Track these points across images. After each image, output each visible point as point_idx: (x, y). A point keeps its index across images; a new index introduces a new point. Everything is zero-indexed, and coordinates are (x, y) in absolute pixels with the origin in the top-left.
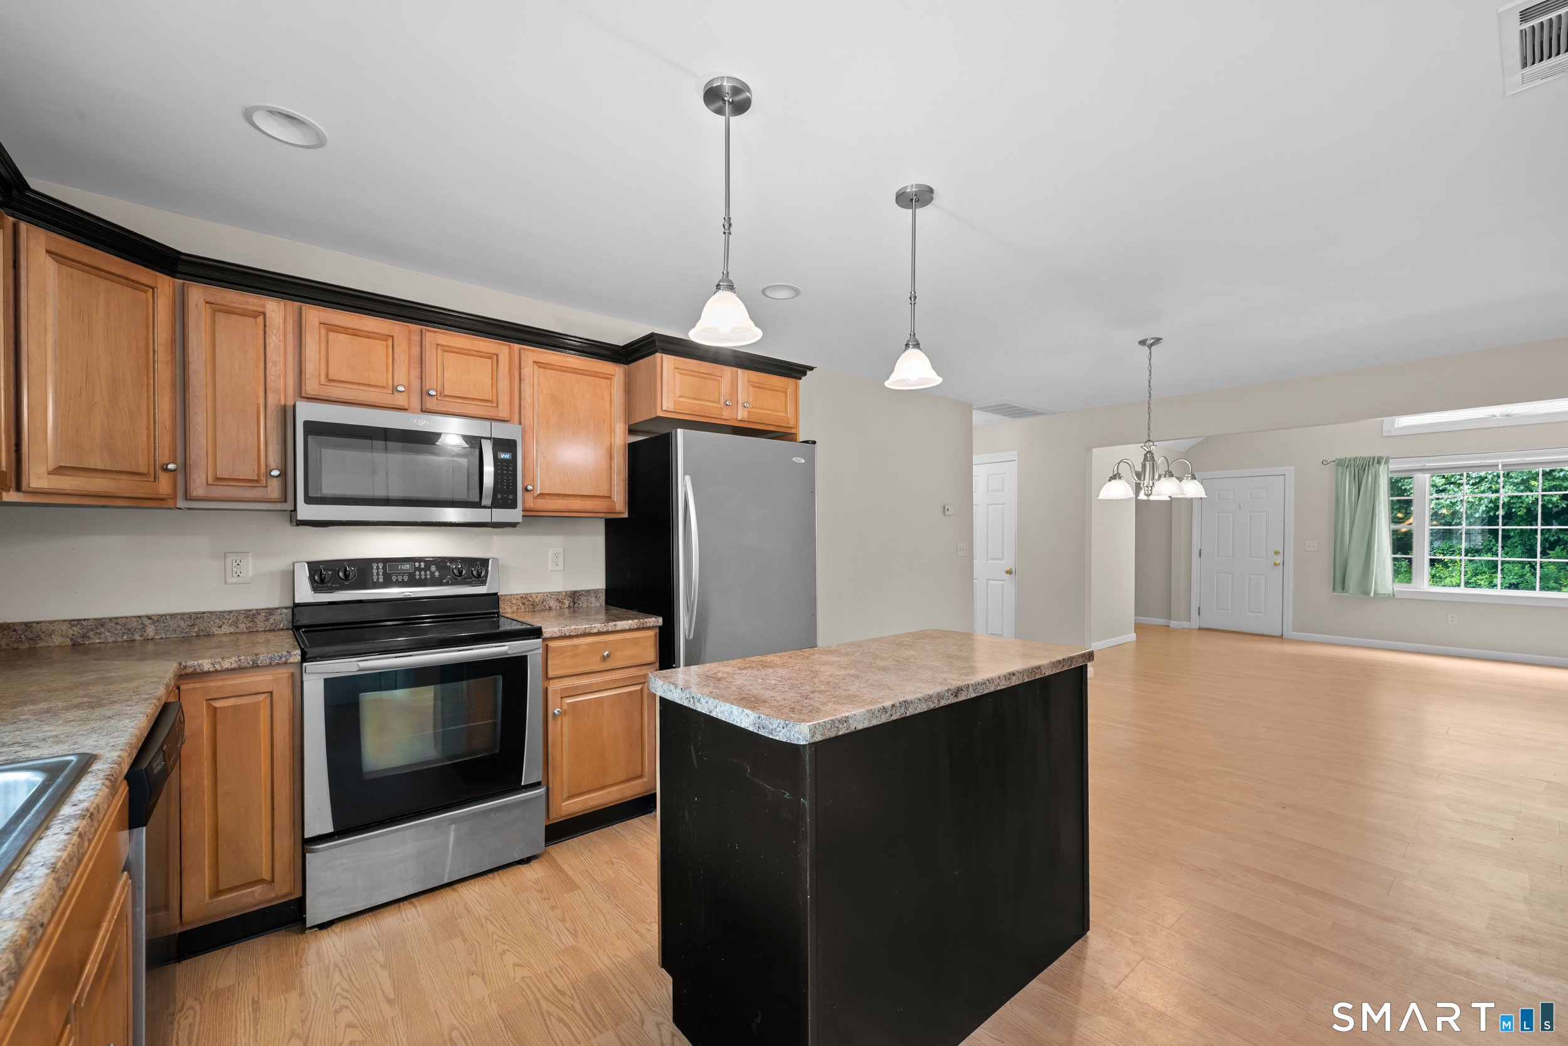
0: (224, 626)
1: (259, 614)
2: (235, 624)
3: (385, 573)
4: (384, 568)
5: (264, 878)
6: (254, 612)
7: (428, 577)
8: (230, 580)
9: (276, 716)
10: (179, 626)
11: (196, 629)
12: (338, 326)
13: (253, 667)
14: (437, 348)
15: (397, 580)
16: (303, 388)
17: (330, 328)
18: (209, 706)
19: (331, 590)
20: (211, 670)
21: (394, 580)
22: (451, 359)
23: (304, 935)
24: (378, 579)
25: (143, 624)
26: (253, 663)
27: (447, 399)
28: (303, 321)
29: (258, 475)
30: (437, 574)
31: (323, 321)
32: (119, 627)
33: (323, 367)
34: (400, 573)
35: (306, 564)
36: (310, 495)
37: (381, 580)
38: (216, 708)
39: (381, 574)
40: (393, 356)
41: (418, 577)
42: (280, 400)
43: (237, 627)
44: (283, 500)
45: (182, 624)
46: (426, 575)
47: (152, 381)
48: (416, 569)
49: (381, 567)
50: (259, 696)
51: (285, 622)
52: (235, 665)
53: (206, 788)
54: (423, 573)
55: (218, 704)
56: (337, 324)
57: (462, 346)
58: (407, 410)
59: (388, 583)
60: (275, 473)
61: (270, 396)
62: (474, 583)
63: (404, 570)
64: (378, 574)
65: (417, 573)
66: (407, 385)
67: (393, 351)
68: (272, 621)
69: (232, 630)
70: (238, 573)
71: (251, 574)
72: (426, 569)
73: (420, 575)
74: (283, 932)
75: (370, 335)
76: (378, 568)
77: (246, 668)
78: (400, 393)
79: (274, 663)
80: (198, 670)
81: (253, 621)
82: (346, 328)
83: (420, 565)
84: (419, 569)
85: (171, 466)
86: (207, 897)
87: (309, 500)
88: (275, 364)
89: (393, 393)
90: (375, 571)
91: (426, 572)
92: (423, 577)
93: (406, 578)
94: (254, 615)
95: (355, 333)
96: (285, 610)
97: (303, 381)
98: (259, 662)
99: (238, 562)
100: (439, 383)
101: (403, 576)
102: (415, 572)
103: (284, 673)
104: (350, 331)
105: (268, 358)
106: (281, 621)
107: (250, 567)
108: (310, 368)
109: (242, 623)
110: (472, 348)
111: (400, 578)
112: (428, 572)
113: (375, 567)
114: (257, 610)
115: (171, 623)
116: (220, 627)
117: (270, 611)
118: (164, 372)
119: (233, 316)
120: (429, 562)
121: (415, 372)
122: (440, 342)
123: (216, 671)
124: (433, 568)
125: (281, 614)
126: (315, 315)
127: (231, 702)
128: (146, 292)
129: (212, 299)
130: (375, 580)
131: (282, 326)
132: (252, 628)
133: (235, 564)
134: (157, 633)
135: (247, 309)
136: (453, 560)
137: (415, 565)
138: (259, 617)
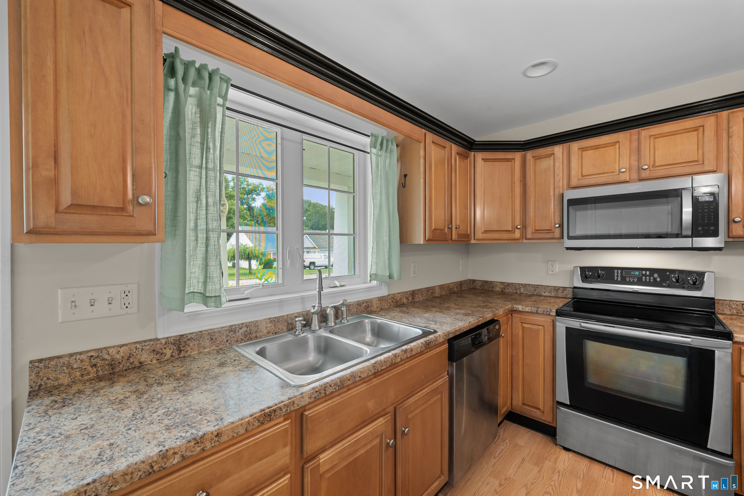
0: (546, 292)
1: (560, 289)
2: (550, 292)
3: (622, 276)
4: (622, 273)
5: (540, 408)
6: (557, 288)
7: (652, 281)
8: (550, 273)
9: (546, 337)
10: (531, 290)
11: (536, 292)
12: (587, 147)
13: (536, 313)
14: (650, 138)
15: (630, 280)
16: (570, 183)
17: (583, 149)
18: (522, 326)
19: (591, 282)
20: (522, 310)
21: (628, 281)
22: (661, 142)
23: (556, 446)
24: (617, 279)
25: (520, 287)
26: (537, 311)
27: (658, 168)
28: (571, 151)
29: (551, 227)
30: (658, 279)
31: (579, 148)
32: (513, 287)
33: (580, 170)
34: (632, 277)
35: (579, 268)
36: (570, 235)
37: (619, 279)
38: (524, 327)
39: (619, 276)
40: (619, 153)
41: (644, 280)
42: (560, 191)
43: (551, 294)
44: (561, 238)
45: (532, 289)
46: (650, 279)
47: (513, 195)
48: (643, 275)
49: (619, 272)
50: (539, 326)
51: (571, 295)
52: (530, 311)
53: (520, 359)
54: (648, 278)
55: (525, 325)
56: (587, 146)
57: (670, 131)
58: (628, 181)
59: (624, 281)
60: (557, 226)
61: (556, 190)
62: (690, 288)
63: (635, 275)
64: (618, 276)
65: (644, 278)
66: (628, 167)
67: (619, 150)
68: (565, 293)
69: (549, 294)
70: (552, 270)
71: (557, 270)
72: (650, 276)
73: (646, 279)
74: (550, 438)
75: (605, 146)
76: (618, 273)
77: (534, 313)
78: (623, 173)
79: (544, 313)
80: (518, 310)
81: (557, 292)
82: (592, 147)
83: (646, 273)
84: (645, 275)
85: (519, 227)
86: (520, 403)
87: (569, 238)
88: (558, 175)
89: (619, 174)
90: (616, 274)
91: (650, 277)
92: (648, 280)
93: (636, 280)
94: (557, 289)
95: (597, 147)
96: (570, 289)
97: (570, 180)
98: (539, 312)
99: (552, 265)
100: (652, 159)
101: (633, 279)
102: (642, 276)
103: (549, 319)
104: (594, 147)
105: (555, 173)
106: (568, 294)
107: (557, 267)
108: (573, 173)
109: (553, 292)
110: (678, 129)
111: (632, 280)
112: (652, 278)
113: (616, 272)
114: (559, 287)
115: (528, 288)
116: (545, 292)
117: (564, 288)
118: (518, 190)
119: (542, 159)
120: (653, 271)
121: (634, 158)
122: (653, 133)
123: (523, 311)
124: (656, 275)
125: (569, 291)
126: (575, 146)
127: (529, 326)
128: (511, 161)
129: (534, 155)
130: (616, 279)
131: (561, 157)
132: (557, 295)
133: (551, 266)
134: (524, 291)
135: (547, 155)
136: (672, 271)
137: (642, 273)
138: (559, 290)
